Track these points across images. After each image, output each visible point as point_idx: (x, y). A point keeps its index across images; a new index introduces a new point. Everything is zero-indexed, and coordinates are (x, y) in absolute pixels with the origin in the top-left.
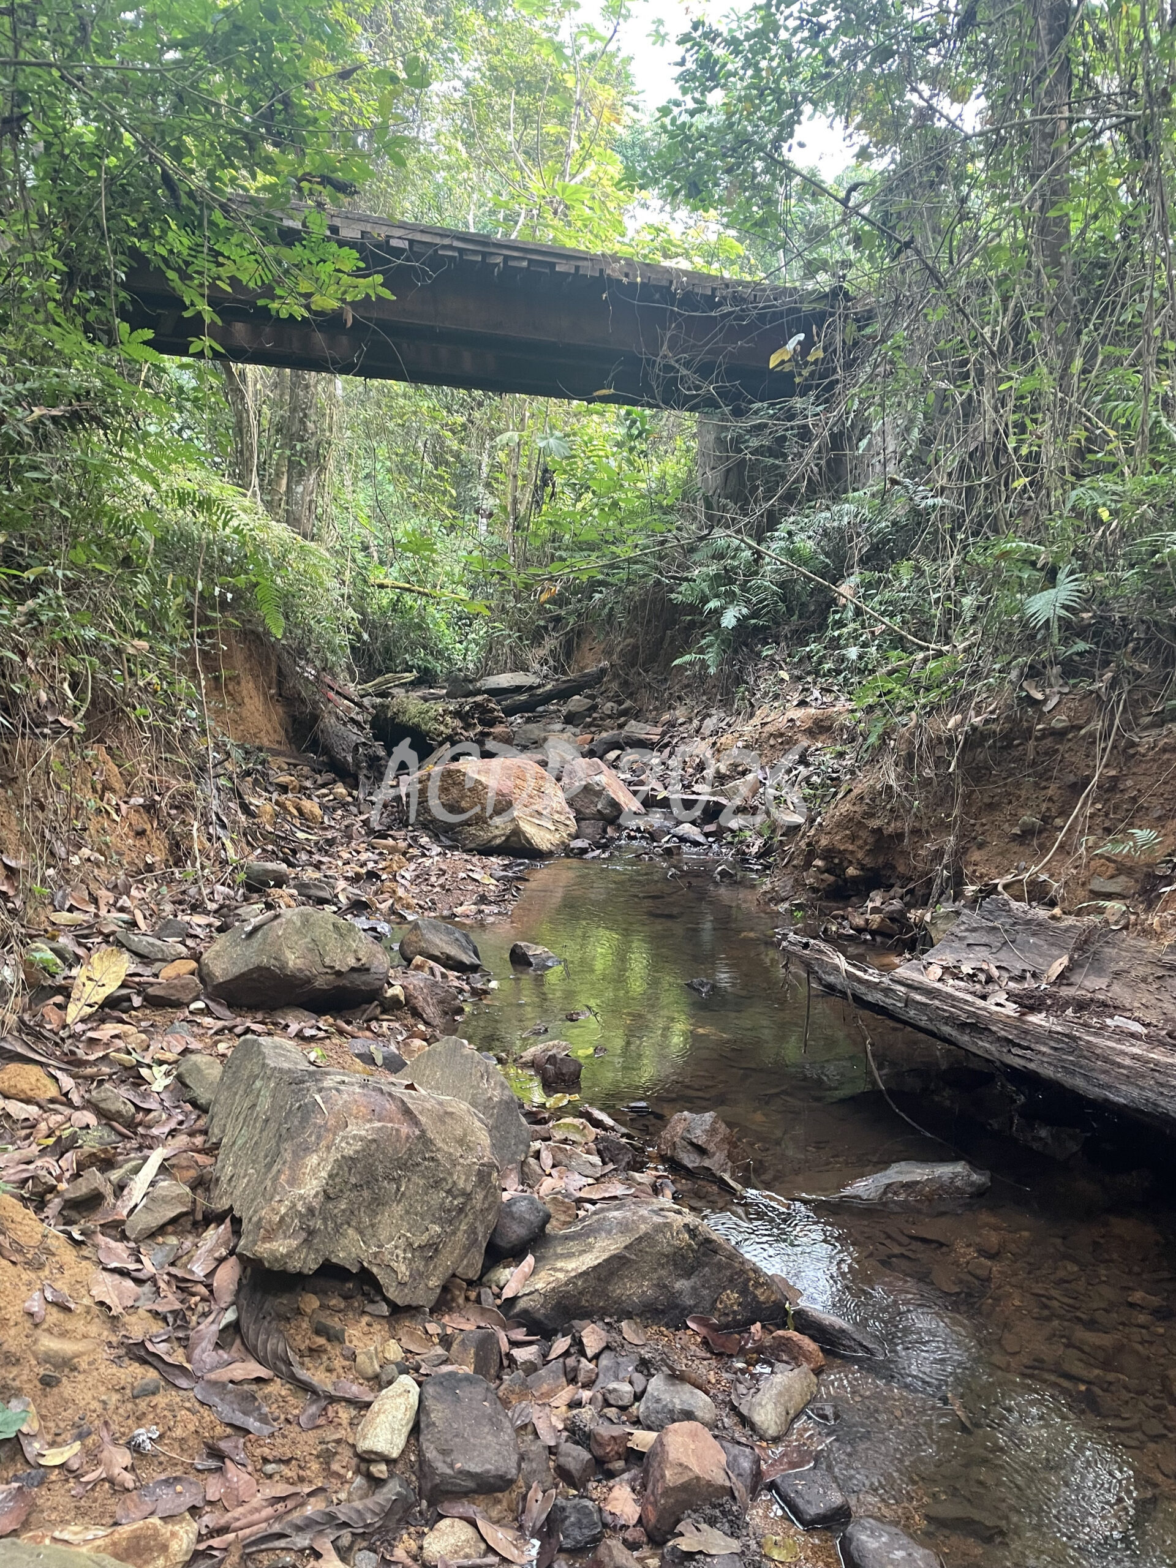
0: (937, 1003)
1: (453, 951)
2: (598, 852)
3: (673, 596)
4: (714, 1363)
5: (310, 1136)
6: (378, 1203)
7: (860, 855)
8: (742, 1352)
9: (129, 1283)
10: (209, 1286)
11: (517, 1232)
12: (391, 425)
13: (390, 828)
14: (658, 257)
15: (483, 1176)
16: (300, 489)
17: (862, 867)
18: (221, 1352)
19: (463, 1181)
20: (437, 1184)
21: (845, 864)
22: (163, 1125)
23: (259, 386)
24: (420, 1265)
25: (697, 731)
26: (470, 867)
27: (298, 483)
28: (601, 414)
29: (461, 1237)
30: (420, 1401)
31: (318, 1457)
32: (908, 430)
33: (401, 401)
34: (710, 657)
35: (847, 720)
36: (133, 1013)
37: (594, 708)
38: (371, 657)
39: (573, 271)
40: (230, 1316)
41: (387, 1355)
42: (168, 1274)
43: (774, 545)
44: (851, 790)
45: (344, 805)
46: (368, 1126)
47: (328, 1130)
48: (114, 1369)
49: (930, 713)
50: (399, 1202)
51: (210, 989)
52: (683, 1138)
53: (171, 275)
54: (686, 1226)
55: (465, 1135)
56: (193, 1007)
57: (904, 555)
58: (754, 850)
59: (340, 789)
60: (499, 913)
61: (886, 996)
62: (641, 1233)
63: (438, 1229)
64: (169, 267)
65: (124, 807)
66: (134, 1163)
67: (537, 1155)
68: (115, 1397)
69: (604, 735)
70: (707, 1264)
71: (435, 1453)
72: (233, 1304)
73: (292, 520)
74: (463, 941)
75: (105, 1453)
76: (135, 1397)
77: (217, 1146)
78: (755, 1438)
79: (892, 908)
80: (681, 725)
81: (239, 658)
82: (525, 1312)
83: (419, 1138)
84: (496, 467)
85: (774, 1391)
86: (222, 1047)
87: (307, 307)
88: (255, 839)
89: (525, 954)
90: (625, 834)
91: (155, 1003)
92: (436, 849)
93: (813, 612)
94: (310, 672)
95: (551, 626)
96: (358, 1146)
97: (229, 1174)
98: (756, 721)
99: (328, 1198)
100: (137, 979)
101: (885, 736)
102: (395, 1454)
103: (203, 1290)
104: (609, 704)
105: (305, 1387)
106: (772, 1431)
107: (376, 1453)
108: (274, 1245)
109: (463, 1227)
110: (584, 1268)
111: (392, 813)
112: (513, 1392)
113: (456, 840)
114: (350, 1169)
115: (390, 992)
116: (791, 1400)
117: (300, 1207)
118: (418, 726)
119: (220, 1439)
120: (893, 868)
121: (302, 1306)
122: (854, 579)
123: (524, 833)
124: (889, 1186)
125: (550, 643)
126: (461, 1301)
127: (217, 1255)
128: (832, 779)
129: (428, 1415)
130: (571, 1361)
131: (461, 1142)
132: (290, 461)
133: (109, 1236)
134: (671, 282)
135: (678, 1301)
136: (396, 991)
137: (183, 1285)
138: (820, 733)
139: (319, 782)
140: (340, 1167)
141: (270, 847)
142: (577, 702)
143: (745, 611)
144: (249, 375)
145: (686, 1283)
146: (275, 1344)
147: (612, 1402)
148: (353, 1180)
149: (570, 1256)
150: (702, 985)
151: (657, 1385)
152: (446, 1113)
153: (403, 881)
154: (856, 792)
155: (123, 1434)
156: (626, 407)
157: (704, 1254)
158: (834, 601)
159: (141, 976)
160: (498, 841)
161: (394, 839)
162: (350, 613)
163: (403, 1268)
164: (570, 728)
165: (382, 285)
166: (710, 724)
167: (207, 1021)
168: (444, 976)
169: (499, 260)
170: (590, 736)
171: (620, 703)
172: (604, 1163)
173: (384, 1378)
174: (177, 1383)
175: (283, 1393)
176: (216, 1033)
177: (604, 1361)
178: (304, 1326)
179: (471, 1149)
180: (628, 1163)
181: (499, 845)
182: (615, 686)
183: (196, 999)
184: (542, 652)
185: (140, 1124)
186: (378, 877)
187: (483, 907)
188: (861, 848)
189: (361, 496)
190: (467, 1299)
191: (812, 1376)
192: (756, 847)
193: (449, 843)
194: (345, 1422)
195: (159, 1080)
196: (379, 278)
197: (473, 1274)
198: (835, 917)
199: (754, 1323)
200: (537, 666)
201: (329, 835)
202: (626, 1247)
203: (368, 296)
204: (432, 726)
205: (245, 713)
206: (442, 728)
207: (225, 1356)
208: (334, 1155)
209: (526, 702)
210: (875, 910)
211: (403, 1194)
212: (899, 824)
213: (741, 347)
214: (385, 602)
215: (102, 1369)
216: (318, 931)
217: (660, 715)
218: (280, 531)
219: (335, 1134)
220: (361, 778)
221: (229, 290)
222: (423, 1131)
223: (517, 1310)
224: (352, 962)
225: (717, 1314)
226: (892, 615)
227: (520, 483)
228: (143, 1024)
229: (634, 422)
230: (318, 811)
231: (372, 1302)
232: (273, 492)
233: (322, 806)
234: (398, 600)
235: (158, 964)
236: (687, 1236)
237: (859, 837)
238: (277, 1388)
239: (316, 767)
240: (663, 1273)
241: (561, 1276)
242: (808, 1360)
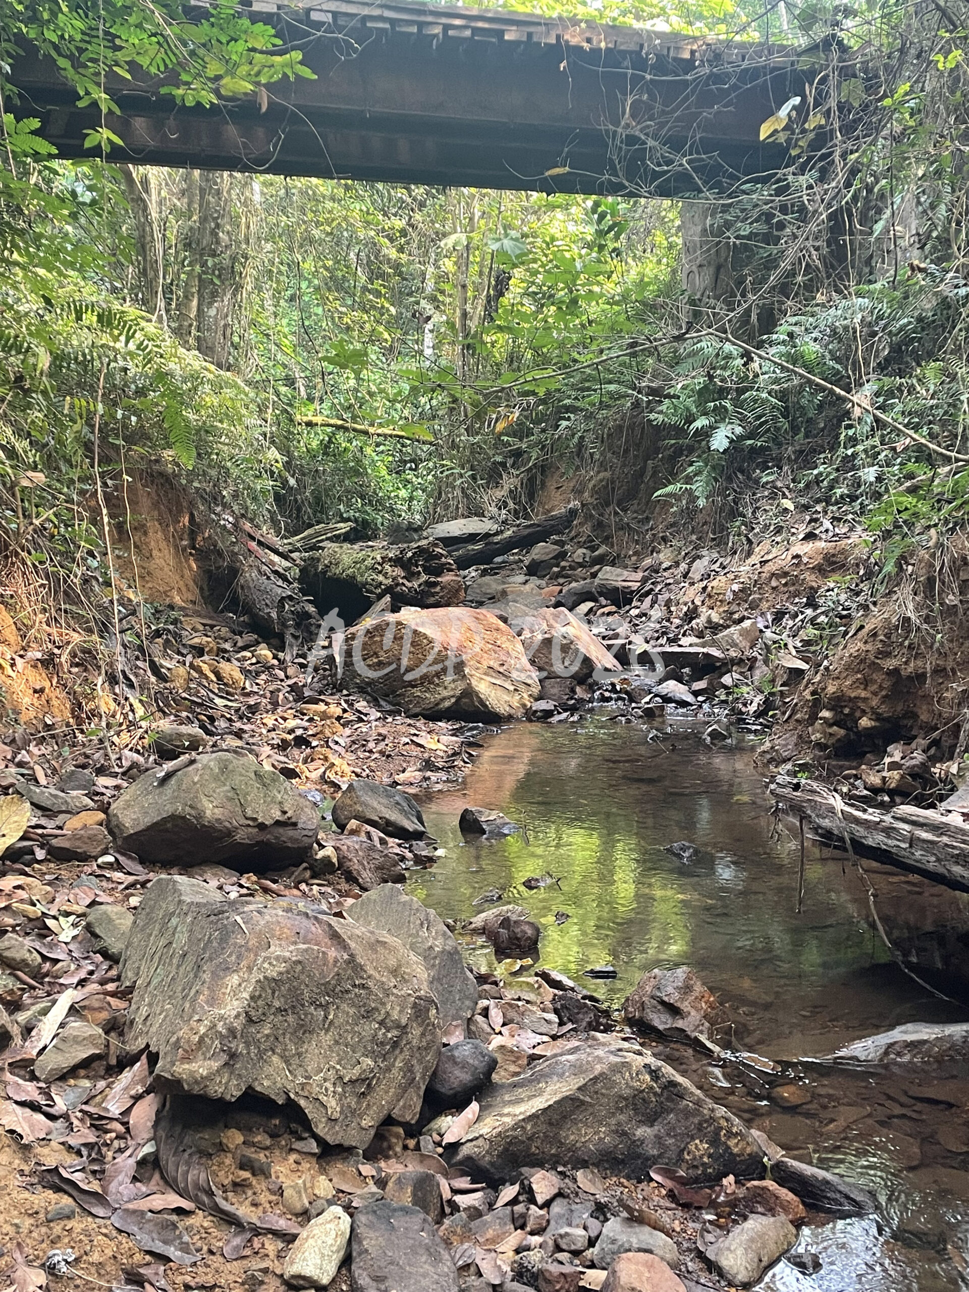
0: (945, 839)
1: (394, 816)
2: (565, 715)
3: (652, 416)
4: (679, 1213)
5: (230, 956)
6: (304, 1030)
7: (874, 702)
8: (713, 1205)
9: (41, 1117)
10: (125, 1124)
11: (459, 1077)
12: (316, 233)
13: (321, 693)
14: (630, 20)
15: (420, 1010)
16: (212, 312)
17: (878, 717)
18: (138, 1184)
19: (399, 1014)
20: (368, 1015)
21: (858, 714)
22: (72, 975)
23: (163, 194)
24: (352, 1101)
25: (685, 576)
26: (413, 731)
27: (210, 304)
28: (566, 208)
29: (396, 1074)
30: (352, 1229)
31: (243, 1284)
32: (933, 207)
33: (329, 205)
34: (699, 487)
35: (862, 552)
36: (36, 866)
37: (562, 555)
38: (299, 510)
39: (524, 39)
40: (148, 1149)
41: (317, 1192)
42: (81, 1111)
43: (773, 350)
44: (862, 627)
45: (269, 668)
46: (292, 948)
47: (249, 950)
48: (27, 1195)
49: (953, 530)
50: (327, 1030)
51: (119, 843)
52: (653, 997)
53: (62, 62)
54: (647, 1066)
55: (400, 966)
56: (100, 860)
57: (931, 355)
58: (753, 708)
59: (264, 652)
60: (448, 781)
61: (889, 837)
62: (596, 1073)
63: (370, 1062)
64: (60, 54)
65: (19, 661)
66: (42, 1005)
67: (485, 1012)
68: (29, 1221)
69: (574, 584)
70: (672, 1110)
71: (368, 1280)
72: (149, 1140)
73: (205, 348)
74: (405, 804)
75: (18, 1273)
76: (49, 1221)
77: (131, 990)
78: (723, 1283)
79: (914, 762)
80: (665, 570)
81: (145, 503)
82: (469, 1158)
83: (348, 962)
84: (442, 277)
85: (745, 1237)
86: (134, 901)
87: (217, 92)
88: (168, 705)
89: (476, 821)
90: (597, 694)
91: (60, 855)
92: (375, 714)
93: (823, 430)
94: (228, 519)
95: (510, 462)
96: (282, 967)
97: (145, 1014)
98: (755, 559)
99: (250, 1021)
100: (40, 831)
101: (902, 561)
102: (325, 1281)
103: (121, 1128)
104: (581, 551)
105: (230, 1220)
106: (742, 1277)
107: (304, 1278)
108: (194, 1066)
109: (399, 1064)
110: (534, 1111)
111: (324, 677)
112: (455, 1233)
113: (399, 704)
114: (273, 993)
115: (321, 854)
116: (764, 1248)
117: (220, 1027)
118: (354, 577)
119: (140, 1266)
120: (915, 716)
121: (225, 1141)
122: (869, 389)
123: (477, 694)
124: (891, 1045)
125: (509, 482)
126: (398, 1149)
127: (133, 1092)
128: (842, 617)
129: (360, 1243)
130: (519, 1208)
131: (394, 972)
132: (200, 280)
133: (18, 1076)
134: (642, 46)
135: (640, 1150)
136: (328, 851)
137: (98, 1123)
138: (833, 571)
139: (240, 644)
140: (263, 988)
141: (184, 714)
142: (541, 551)
143: (739, 430)
144: (153, 183)
145: (648, 1130)
146: (197, 1174)
147: (564, 1247)
148: (277, 1004)
149: (519, 1101)
150: (683, 849)
151: (613, 1227)
152: (378, 941)
153: (336, 747)
154: (868, 628)
155: (37, 1257)
156: (594, 197)
157: (668, 1099)
158: (848, 414)
159: (44, 828)
160: (447, 704)
161: (327, 704)
162: (273, 454)
163: (333, 1103)
164: (534, 581)
165: (301, 63)
166: (700, 566)
167: (118, 875)
168: (383, 842)
169: (437, 30)
170: (559, 588)
171: (593, 549)
172: (561, 1024)
173: (313, 1212)
174: (93, 1211)
175: (206, 1224)
176: (127, 888)
177: (557, 1208)
178: (228, 1162)
179: (406, 981)
180: (590, 1023)
181: (449, 708)
182: (587, 530)
183: (105, 852)
184: (499, 494)
185: (47, 975)
186: (308, 744)
187: (429, 774)
188: (875, 694)
189: (285, 322)
190: (405, 1147)
191: (791, 1227)
192: (755, 705)
193: (389, 707)
194: (272, 1255)
195: (66, 930)
196: (297, 55)
197: (411, 1116)
198: (847, 778)
199: (726, 1176)
200: (494, 510)
201: (252, 701)
202: (579, 1089)
203: (285, 75)
204: (370, 576)
205: (152, 566)
206: (381, 578)
207: (144, 1189)
208: (256, 976)
209: (481, 552)
210: (894, 766)
211: (331, 1022)
212: (920, 663)
213: (718, 113)
214: (315, 444)
215: (14, 1194)
216: (238, 779)
217: (641, 560)
218: (193, 360)
219: (256, 955)
220: (289, 639)
221: (129, 77)
222: (351, 955)
223: (460, 1157)
224: (277, 815)
225: (684, 1166)
226: (916, 428)
227: (469, 294)
228: (47, 877)
229: (602, 217)
230: (237, 675)
231: (301, 1139)
232: (182, 317)
233: (243, 670)
234: (330, 442)
235: (62, 817)
236: (648, 1077)
237: (874, 682)
238: (200, 1220)
239: (235, 627)
240: (622, 1117)
241: (507, 1120)
242: (786, 1210)
